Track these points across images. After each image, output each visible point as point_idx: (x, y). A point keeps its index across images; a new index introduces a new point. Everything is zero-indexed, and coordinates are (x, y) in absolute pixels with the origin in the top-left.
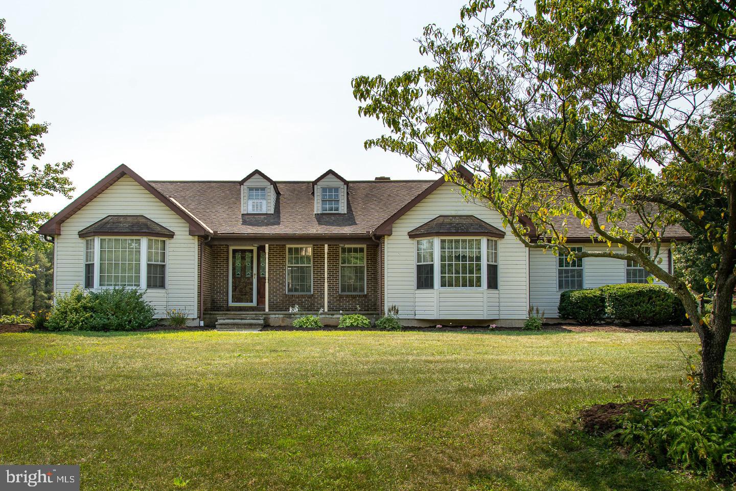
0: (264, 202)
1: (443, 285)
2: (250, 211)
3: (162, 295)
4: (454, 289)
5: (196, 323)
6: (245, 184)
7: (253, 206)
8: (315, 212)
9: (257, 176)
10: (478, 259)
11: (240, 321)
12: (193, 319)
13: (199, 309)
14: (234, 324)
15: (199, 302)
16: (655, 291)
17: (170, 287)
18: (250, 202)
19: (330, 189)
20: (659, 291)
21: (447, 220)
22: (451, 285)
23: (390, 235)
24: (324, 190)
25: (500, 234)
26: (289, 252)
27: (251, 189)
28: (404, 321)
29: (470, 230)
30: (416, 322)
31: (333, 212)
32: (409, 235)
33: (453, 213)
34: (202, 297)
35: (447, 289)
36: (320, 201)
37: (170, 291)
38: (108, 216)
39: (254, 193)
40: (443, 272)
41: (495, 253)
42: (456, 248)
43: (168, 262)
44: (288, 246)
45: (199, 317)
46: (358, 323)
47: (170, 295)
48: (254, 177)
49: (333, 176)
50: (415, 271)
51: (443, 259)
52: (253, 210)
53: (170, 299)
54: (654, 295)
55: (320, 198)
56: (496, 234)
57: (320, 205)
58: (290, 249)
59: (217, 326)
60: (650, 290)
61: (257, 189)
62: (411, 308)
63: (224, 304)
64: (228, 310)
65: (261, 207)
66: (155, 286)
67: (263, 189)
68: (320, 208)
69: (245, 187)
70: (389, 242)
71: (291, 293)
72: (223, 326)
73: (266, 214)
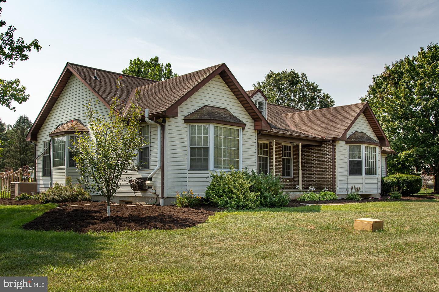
1: (366, 173)
19: (259, 103)
28: (344, 195)
32: (346, 142)
35: (367, 176)
38: (204, 106)
50: (348, 164)
70: (339, 145)
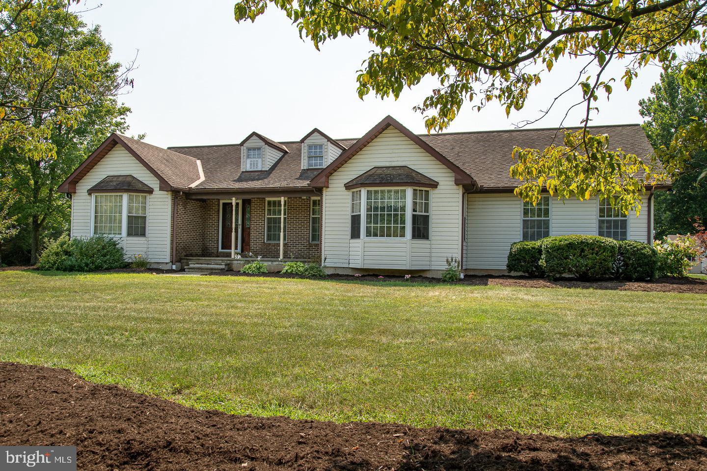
0: (260, 160)
1: (369, 234)
2: (248, 169)
3: (142, 242)
4: (379, 239)
5: (168, 267)
6: (244, 145)
7: (251, 164)
8: (302, 168)
9: (254, 137)
10: (403, 209)
11: (206, 266)
12: (167, 263)
13: (172, 255)
14: (199, 269)
15: (172, 248)
16: (587, 243)
17: (150, 235)
18: (248, 161)
19: (316, 146)
20: (592, 244)
21: (379, 171)
22: (375, 235)
23: (328, 187)
24: (310, 147)
25: (434, 185)
26: (268, 205)
27: (249, 149)
28: (340, 269)
29: (394, 181)
30: (350, 270)
31: (318, 167)
32: (346, 187)
33: (388, 164)
34: (174, 243)
35: (373, 239)
36: (306, 158)
37: (150, 239)
38: (107, 177)
39: (252, 152)
40: (369, 222)
41: (425, 203)
42: (389, 198)
43: (147, 215)
44: (267, 199)
45: (172, 262)
46: (292, 270)
47: (150, 242)
48: (252, 138)
49: (318, 134)
50: (350, 221)
51: (369, 210)
52: (251, 168)
53: (150, 246)
54: (586, 248)
55: (306, 155)
56: (428, 184)
57: (306, 161)
58: (269, 203)
59: (186, 270)
60: (582, 242)
61: (254, 149)
62: (346, 257)
63: (215, 251)
64: (218, 256)
65: (257, 165)
66: (136, 235)
67: (259, 149)
68: (306, 164)
69: (245, 148)
70: (327, 193)
71: (269, 242)
72: (191, 270)
73: (261, 171)
